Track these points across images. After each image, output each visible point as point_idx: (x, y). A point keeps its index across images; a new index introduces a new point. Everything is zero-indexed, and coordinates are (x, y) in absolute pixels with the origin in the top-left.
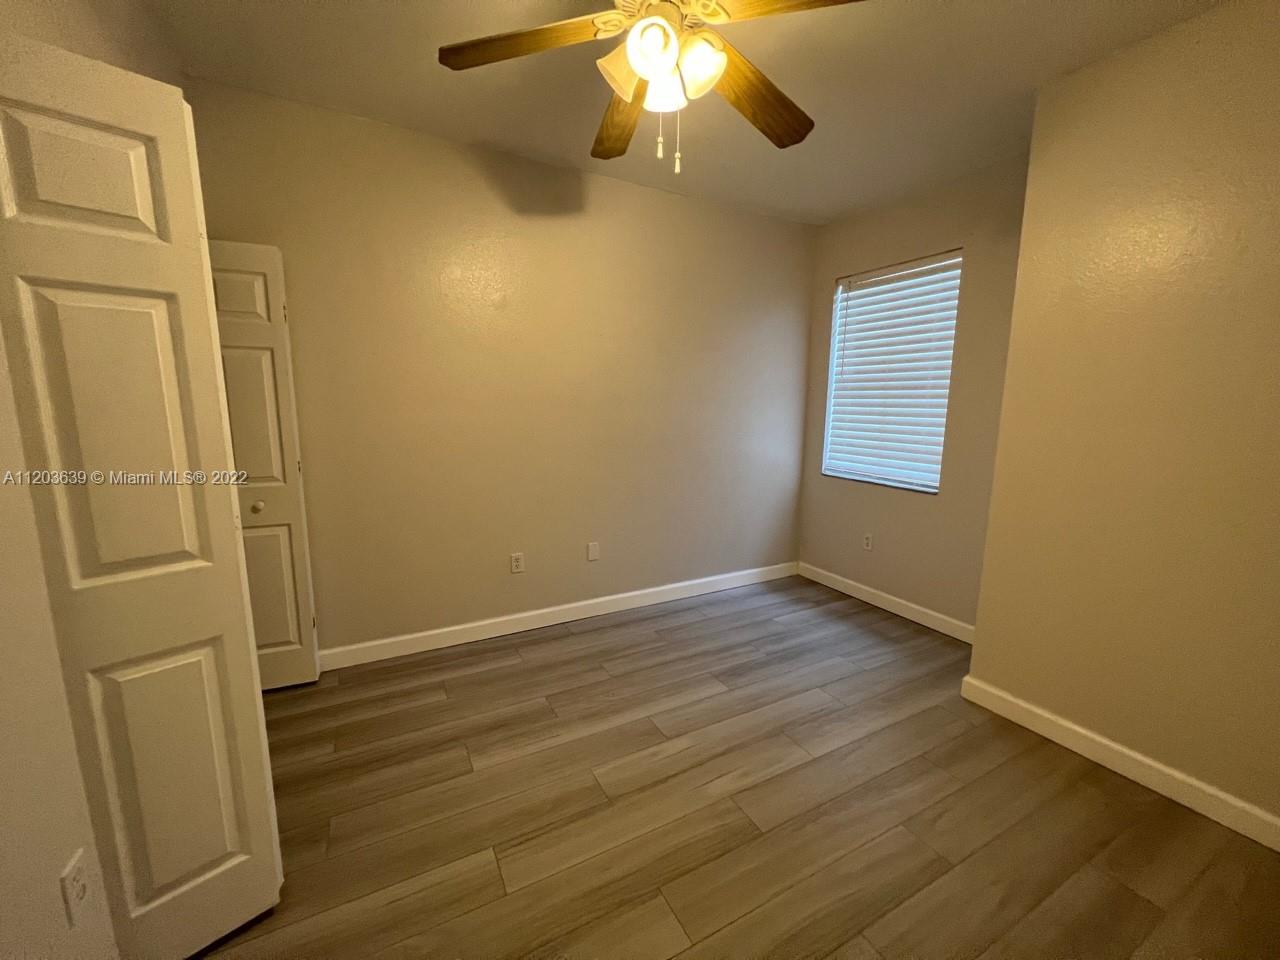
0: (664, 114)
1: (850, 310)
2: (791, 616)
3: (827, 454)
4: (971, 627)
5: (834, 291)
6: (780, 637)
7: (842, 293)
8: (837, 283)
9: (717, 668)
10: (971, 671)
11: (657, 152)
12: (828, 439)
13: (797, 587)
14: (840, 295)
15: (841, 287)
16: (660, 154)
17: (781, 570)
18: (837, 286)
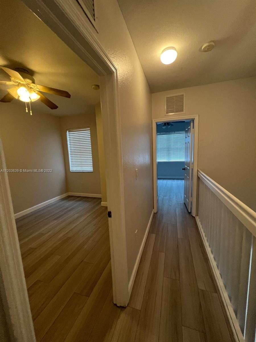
0: (26, 102)
1: (70, 136)
2: (68, 204)
3: (71, 167)
4: (101, 195)
5: (67, 132)
6: (67, 208)
7: (68, 132)
8: (67, 130)
9: (53, 219)
10: (102, 201)
11: (26, 111)
12: (70, 164)
13: (69, 198)
14: (68, 133)
15: (68, 131)
16: (27, 111)
17: (64, 195)
18: (67, 131)
